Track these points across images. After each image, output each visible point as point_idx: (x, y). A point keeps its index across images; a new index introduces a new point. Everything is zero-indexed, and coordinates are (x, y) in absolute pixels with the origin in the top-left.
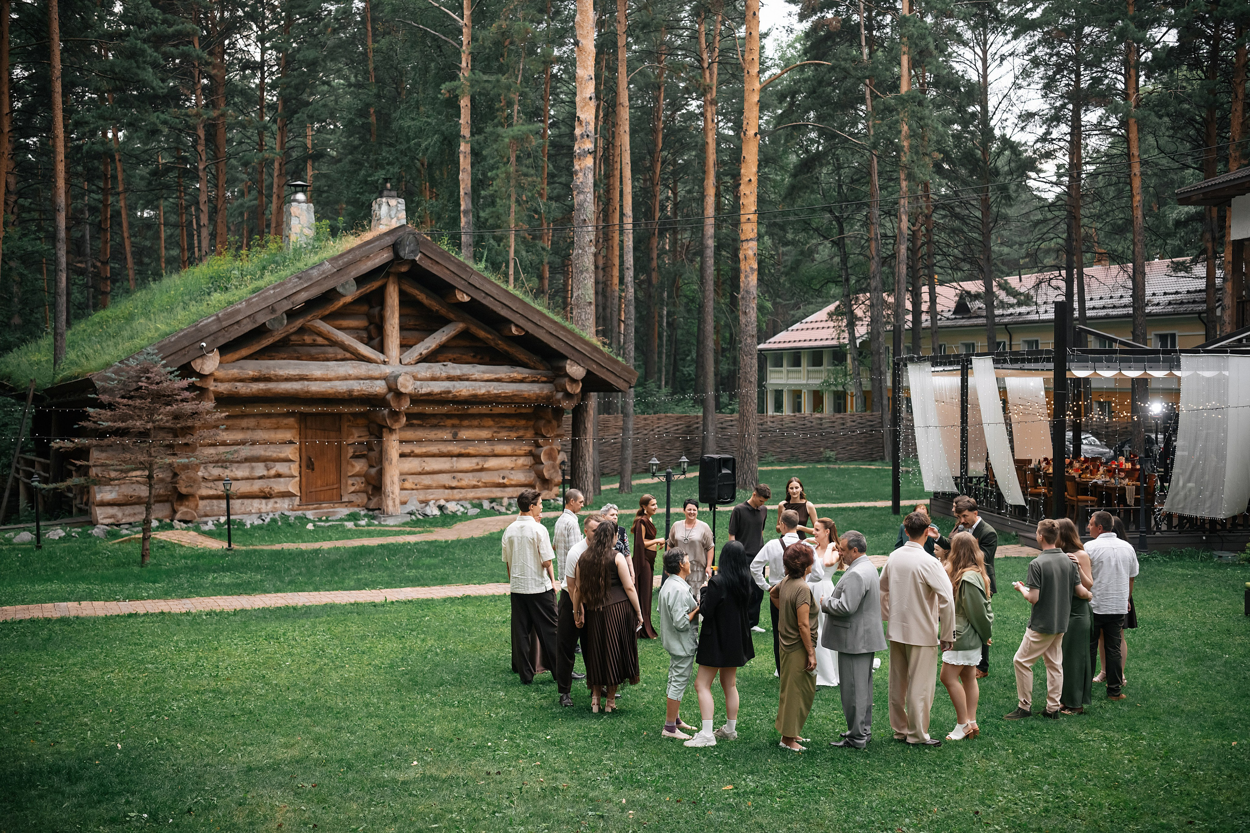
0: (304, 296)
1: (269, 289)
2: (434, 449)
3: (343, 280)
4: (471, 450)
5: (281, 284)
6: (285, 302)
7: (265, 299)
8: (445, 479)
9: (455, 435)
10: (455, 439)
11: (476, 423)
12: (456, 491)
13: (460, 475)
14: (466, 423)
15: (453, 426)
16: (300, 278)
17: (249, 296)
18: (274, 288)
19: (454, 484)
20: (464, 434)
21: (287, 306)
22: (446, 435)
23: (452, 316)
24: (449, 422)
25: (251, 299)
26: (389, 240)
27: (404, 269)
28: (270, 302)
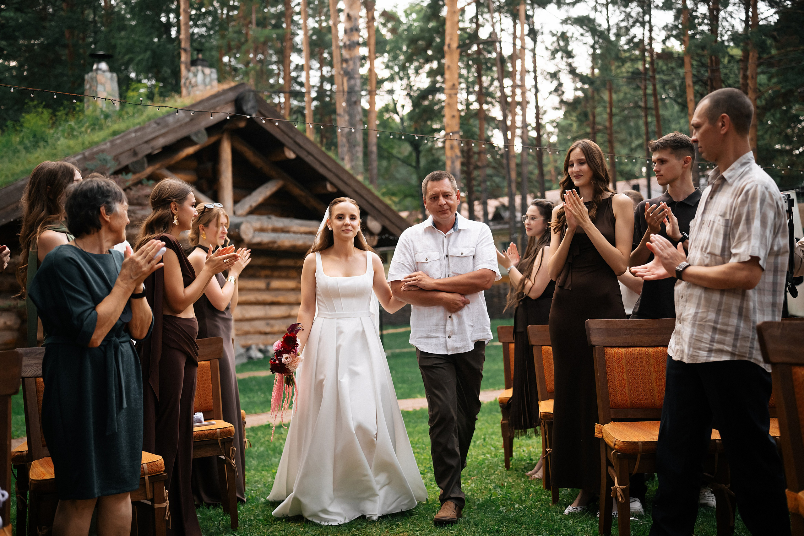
0: (162, 142)
1: (130, 133)
2: (251, 297)
3: (195, 129)
4: (281, 299)
5: (142, 129)
6: (145, 146)
7: (128, 141)
8: (260, 326)
9: (268, 285)
10: (268, 289)
11: (284, 274)
12: (269, 337)
13: (272, 322)
14: (276, 274)
15: (266, 277)
16: (158, 124)
17: (111, 138)
18: (136, 131)
19: (268, 329)
20: (276, 284)
21: (146, 150)
22: (260, 284)
23: (273, 173)
24: (264, 273)
25: (114, 140)
26: (232, 96)
27: (242, 124)
28: (132, 144)
